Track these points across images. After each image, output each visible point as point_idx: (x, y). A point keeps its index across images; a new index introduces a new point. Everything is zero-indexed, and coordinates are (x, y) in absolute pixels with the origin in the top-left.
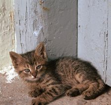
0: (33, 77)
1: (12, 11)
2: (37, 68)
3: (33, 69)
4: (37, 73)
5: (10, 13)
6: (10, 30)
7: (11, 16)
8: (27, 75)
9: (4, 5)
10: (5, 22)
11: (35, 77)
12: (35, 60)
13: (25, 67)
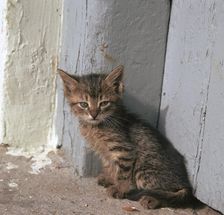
0: (90, 117)
1: (55, 55)
2: (101, 104)
3: (94, 104)
4: (98, 111)
5: (53, 58)
6: (48, 86)
7: (53, 64)
8: (81, 111)
9: (43, 45)
10: (42, 72)
11: (94, 118)
12: (101, 91)
13: (81, 97)
